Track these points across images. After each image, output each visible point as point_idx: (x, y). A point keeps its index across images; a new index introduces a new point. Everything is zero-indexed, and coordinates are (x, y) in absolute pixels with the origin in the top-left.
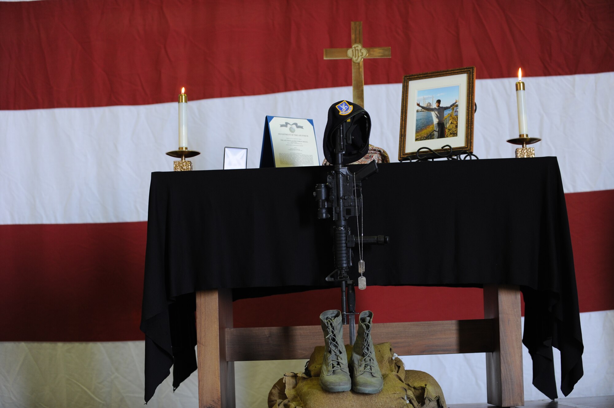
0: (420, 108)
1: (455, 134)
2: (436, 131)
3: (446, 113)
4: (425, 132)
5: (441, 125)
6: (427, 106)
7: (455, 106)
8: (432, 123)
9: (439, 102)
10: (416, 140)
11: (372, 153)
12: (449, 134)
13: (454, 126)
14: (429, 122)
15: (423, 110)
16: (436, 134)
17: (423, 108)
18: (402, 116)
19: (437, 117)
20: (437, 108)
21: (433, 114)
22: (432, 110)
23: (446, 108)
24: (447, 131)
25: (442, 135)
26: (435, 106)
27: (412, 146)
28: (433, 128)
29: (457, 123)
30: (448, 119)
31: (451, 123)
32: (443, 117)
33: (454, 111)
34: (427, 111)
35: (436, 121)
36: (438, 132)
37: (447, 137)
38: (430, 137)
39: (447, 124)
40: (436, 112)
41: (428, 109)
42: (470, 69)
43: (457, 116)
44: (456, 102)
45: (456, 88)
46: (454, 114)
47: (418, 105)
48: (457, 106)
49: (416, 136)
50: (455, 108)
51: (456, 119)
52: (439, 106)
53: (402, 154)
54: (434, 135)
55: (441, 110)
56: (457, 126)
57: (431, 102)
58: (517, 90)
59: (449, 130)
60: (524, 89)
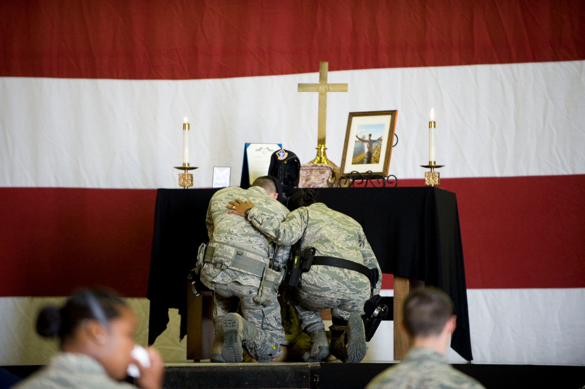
0: (357, 139)
1: (377, 162)
2: (365, 158)
3: (374, 145)
4: (358, 159)
5: (370, 154)
6: (363, 138)
7: (380, 140)
8: (364, 152)
9: (370, 135)
10: (353, 163)
11: (325, 169)
12: (374, 161)
13: (378, 156)
14: (362, 150)
15: (359, 141)
16: (365, 160)
17: (359, 139)
18: (345, 145)
19: (368, 148)
20: (369, 140)
21: (366, 145)
22: (365, 141)
23: (375, 141)
24: (373, 158)
25: (369, 162)
26: (367, 138)
27: (349, 168)
28: (364, 155)
29: (380, 153)
30: (374, 150)
31: (376, 153)
32: (372, 148)
33: (380, 143)
34: (362, 142)
35: (366, 150)
36: (367, 159)
37: (372, 163)
38: (361, 162)
39: (373, 153)
40: (368, 144)
41: (362, 140)
42: (393, 112)
43: (380, 147)
44: (381, 137)
45: (382, 126)
46: (379, 146)
47: (357, 137)
48: (382, 140)
49: (353, 161)
50: (380, 142)
51: (379, 150)
52: (370, 139)
53: (341, 174)
54: (364, 161)
55: (371, 142)
56: (379, 156)
57: (365, 135)
58: (429, 127)
59: (374, 158)
60: (435, 127)
